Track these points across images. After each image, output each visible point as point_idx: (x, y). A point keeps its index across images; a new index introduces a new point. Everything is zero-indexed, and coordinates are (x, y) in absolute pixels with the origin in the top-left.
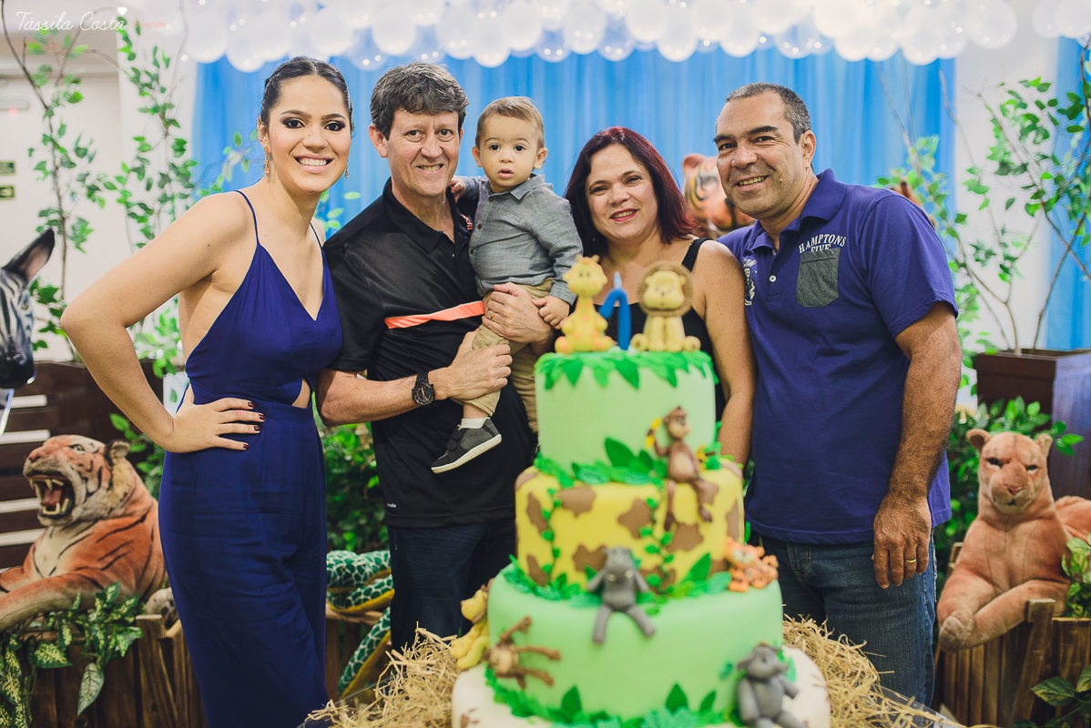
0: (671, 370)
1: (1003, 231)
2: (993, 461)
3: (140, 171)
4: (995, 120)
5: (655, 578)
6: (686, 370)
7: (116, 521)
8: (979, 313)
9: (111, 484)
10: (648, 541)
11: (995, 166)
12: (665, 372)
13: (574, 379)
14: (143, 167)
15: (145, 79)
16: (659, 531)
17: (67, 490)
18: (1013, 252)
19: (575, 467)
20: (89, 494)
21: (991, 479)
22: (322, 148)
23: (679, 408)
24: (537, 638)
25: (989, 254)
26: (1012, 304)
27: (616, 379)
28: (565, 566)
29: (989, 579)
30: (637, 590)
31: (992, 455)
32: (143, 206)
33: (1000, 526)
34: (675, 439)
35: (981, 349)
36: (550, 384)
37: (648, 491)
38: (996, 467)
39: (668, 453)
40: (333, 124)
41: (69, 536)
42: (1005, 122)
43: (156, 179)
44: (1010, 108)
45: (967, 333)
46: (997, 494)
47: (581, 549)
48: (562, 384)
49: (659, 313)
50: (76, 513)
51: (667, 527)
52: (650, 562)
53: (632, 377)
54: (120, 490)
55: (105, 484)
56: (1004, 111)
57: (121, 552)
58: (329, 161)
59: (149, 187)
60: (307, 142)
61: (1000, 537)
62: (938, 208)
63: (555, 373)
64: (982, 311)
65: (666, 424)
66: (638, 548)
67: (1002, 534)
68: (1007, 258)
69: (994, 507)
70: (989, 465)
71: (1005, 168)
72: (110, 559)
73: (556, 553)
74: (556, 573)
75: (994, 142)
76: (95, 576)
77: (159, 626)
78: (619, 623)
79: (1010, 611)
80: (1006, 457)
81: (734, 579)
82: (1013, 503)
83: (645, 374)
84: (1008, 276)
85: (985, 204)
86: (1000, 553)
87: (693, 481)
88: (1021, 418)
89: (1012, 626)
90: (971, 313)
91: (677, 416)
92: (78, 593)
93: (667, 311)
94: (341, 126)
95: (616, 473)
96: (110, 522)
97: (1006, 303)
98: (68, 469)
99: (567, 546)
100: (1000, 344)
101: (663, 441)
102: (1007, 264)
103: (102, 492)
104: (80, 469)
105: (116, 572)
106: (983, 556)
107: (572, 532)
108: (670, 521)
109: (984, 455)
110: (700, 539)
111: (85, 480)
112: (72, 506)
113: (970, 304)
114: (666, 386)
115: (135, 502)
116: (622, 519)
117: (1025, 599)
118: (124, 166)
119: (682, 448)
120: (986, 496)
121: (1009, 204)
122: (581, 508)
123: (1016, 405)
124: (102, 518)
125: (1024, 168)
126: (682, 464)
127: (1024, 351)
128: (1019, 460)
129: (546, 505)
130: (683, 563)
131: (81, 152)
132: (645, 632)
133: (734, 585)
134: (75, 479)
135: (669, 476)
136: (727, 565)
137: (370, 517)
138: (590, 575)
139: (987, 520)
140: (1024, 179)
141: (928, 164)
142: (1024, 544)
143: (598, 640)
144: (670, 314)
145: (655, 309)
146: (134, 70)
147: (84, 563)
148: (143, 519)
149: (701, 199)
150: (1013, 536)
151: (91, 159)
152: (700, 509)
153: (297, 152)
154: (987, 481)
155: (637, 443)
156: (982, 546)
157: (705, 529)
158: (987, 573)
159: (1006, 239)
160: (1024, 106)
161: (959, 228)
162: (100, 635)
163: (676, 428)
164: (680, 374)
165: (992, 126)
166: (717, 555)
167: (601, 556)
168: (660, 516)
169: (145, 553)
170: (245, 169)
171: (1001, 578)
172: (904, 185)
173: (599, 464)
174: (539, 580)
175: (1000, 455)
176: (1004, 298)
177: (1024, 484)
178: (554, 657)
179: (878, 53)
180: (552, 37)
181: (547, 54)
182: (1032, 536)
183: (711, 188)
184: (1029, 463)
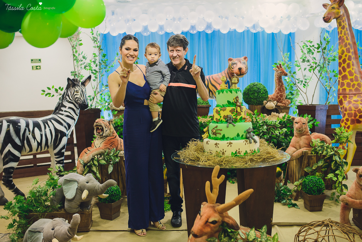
1: (305, 76)
2: (296, 123)
3: (94, 62)
4: (301, 49)
5: (235, 120)
7: (111, 137)
8: (299, 96)
9: (110, 129)
10: (234, 114)
11: (302, 60)
14: (95, 61)
15: (95, 39)
16: (235, 113)
17: (102, 130)
18: (307, 81)
19: (223, 105)
20: (106, 131)
21: (296, 126)
22: (133, 55)
24: (218, 128)
25: (302, 81)
26: (307, 94)
27: (229, 92)
28: (222, 118)
29: (296, 148)
30: (232, 121)
31: (296, 121)
32: (95, 70)
33: (298, 137)
34: (237, 101)
35: (299, 104)
36: (219, 94)
37: (234, 108)
38: (297, 124)
39: (236, 103)
40: (135, 50)
41: (102, 140)
42: (304, 50)
43: (98, 64)
44: (305, 47)
45: (296, 101)
46: (297, 129)
47: (224, 115)
48: (221, 93)
50: (104, 135)
51: (236, 112)
52: (234, 117)
53: (231, 92)
54: (112, 130)
55: (109, 129)
56: (303, 47)
57: (113, 143)
58: (134, 58)
59: (96, 66)
60: (130, 54)
61: (298, 139)
62: (290, 70)
64: (300, 95)
65: (236, 98)
66: (232, 115)
67: (298, 138)
68: (305, 82)
69: (297, 133)
70: (295, 124)
71: (304, 61)
72: (111, 144)
73: (220, 117)
74: (221, 120)
75: (302, 55)
76: (109, 148)
77: (123, 157)
78: (230, 125)
79: (299, 153)
80: (299, 122)
81: (245, 120)
82: (300, 131)
83: (233, 91)
84: (306, 87)
85: (300, 69)
86: (298, 142)
87: (240, 106)
89: (300, 156)
90: (297, 96)
91: (237, 97)
92: (107, 150)
93: (235, 83)
94: (137, 51)
95: (229, 105)
96: (110, 137)
97: (305, 93)
98: (103, 125)
99: (222, 116)
100: (304, 104)
101: (236, 101)
102: (306, 84)
103: (108, 130)
104: (105, 125)
105: (112, 147)
106: (295, 143)
107: (223, 113)
108: (237, 111)
109: (294, 122)
110: (241, 115)
111: (106, 127)
112: (103, 133)
113: (297, 94)
115: (114, 133)
116: (230, 111)
117: (302, 151)
118: (91, 61)
119: (238, 102)
121: (305, 69)
122: (224, 110)
123: (305, 116)
124: (108, 136)
125: (308, 61)
126: (238, 104)
127: (309, 105)
128: (301, 122)
129: (219, 110)
130: (239, 117)
131: (84, 57)
132: (234, 126)
133: (246, 121)
134: (104, 127)
135: (236, 105)
136: (244, 119)
138: (225, 119)
139: (296, 136)
140: (308, 64)
141: (287, 60)
142: (303, 140)
143: (228, 127)
146: (93, 37)
147: (106, 145)
148: (116, 137)
149: (232, 68)
150: (301, 139)
151: (86, 59)
152: (241, 110)
153: (127, 56)
154: (295, 127)
155: (232, 101)
156: (294, 141)
157: (241, 113)
158: (295, 147)
159: (306, 78)
160: (307, 46)
161: (294, 75)
162: (113, 158)
163: (237, 99)
164: (237, 92)
165: (301, 51)
166: (243, 117)
167: (227, 116)
168: (235, 111)
169: (117, 144)
171: (298, 147)
172: (280, 65)
173: (226, 104)
174: (218, 121)
176: (305, 92)
177: (302, 127)
178: (221, 130)
179: (275, 32)
180: (193, 27)
181: (191, 32)
182: (304, 138)
183: (235, 66)
184: (303, 123)
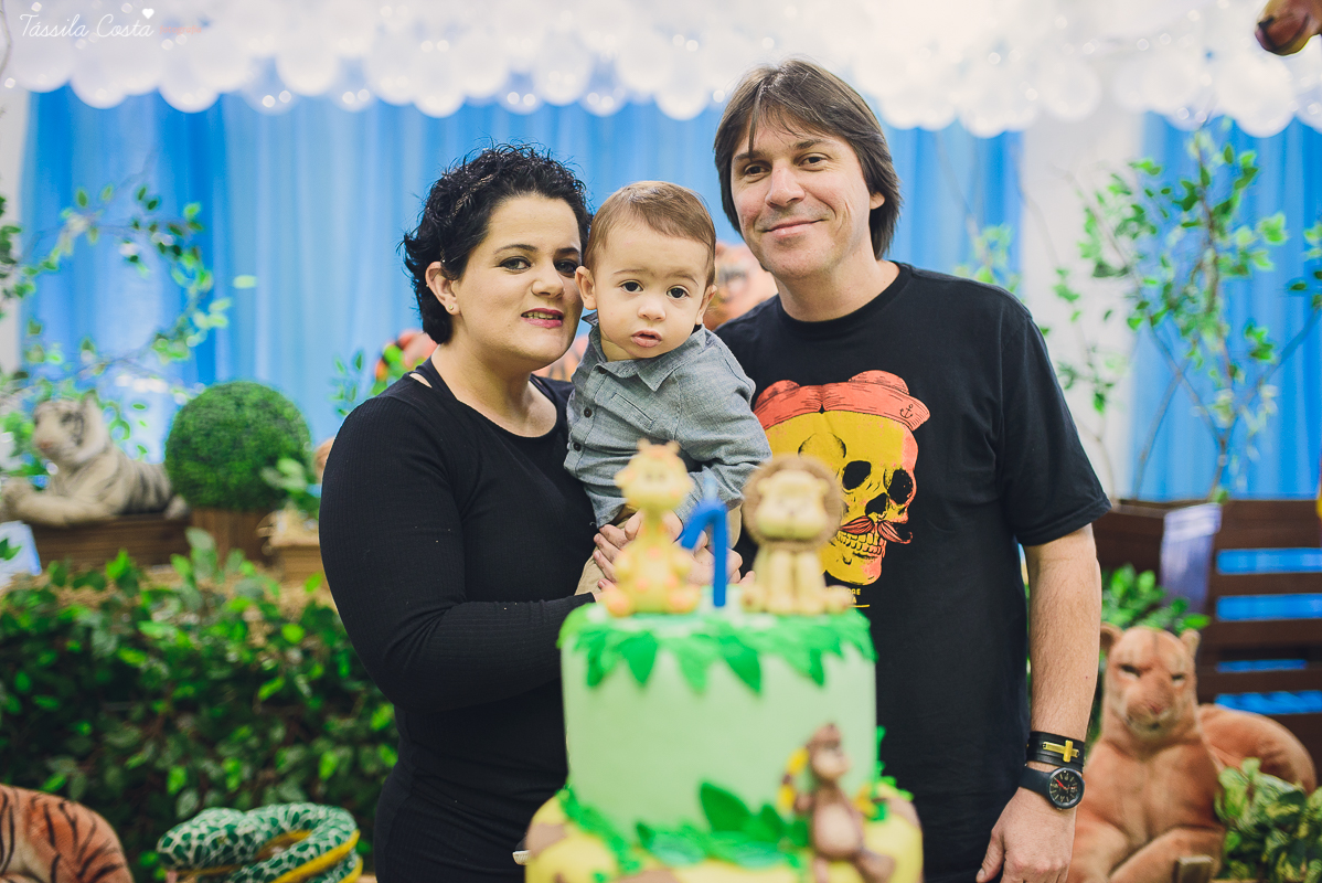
0: (816, 656)
2: (1128, 668)
4: (1087, 210)
6: (838, 652)
11: (1090, 266)
12: (804, 661)
13: (643, 673)
18: (1106, 376)
19: (642, 828)
21: (1127, 693)
23: (832, 727)
27: (721, 678)
29: (1120, 827)
31: (1126, 660)
33: (1133, 753)
34: (824, 784)
36: (596, 678)
38: (1131, 677)
39: (811, 808)
42: (1101, 212)
44: (1110, 194)
46: (1133, 713)
48: (620, 683)
49: (782, 545)
53: (749, 672)
56: (1101, 199)
61: (1134, 771)
63: (606, 660)
65: (809, 753)
67: (1136, 765)
69: (1125, 729)
70: (1121, 674)
71: (1102, 270)
75: (1084, 238)
80: (1146, 663)
82: (1155, 726)
83: (774, 669)
84: (1103, 407)
85: (1075, 316)
86: (1136, 791)
87: (856, 858)
88: (1131, 593)
91: (829, 741)
93: (800, 541)
95: (718, 842)
97: (1099, 439)
106: (1112, 794)
109: (1113, 659)
114: (808, 687)
117: (1172, 856)
119: (836, 796)
120: (1114, 713)
121: (1107, 315)
123: (1124, 576)
125: (1125, 271)
126: (835, 828)
127: (1123, 502)
128: (1162, 667)
135: (815, 848)
137: (263, 735)
139: (1115, 745)
140: (1123, 286)
142: (1165, 779)
144: (803, 546)
145: (775, 539)
150: (1152, 769)
154: (1119, 695)
155: (759, 789)
156: (1110, 781)
158: (1119, 819)
159: (1096, 358)
160: (1128, 193)
163: (827, 763)
164: (830, 663)
165: (1082, 219)
170: (93, 240)
171: (1136, 826)
173: (685, 826)
175: (1137, 661)
177: (1170, 701)
179: (933, 119)
180: (520, 81)
181: (513, 100)
182: (1176, 767)
183: (736, 286)
184: (1174, 670)
